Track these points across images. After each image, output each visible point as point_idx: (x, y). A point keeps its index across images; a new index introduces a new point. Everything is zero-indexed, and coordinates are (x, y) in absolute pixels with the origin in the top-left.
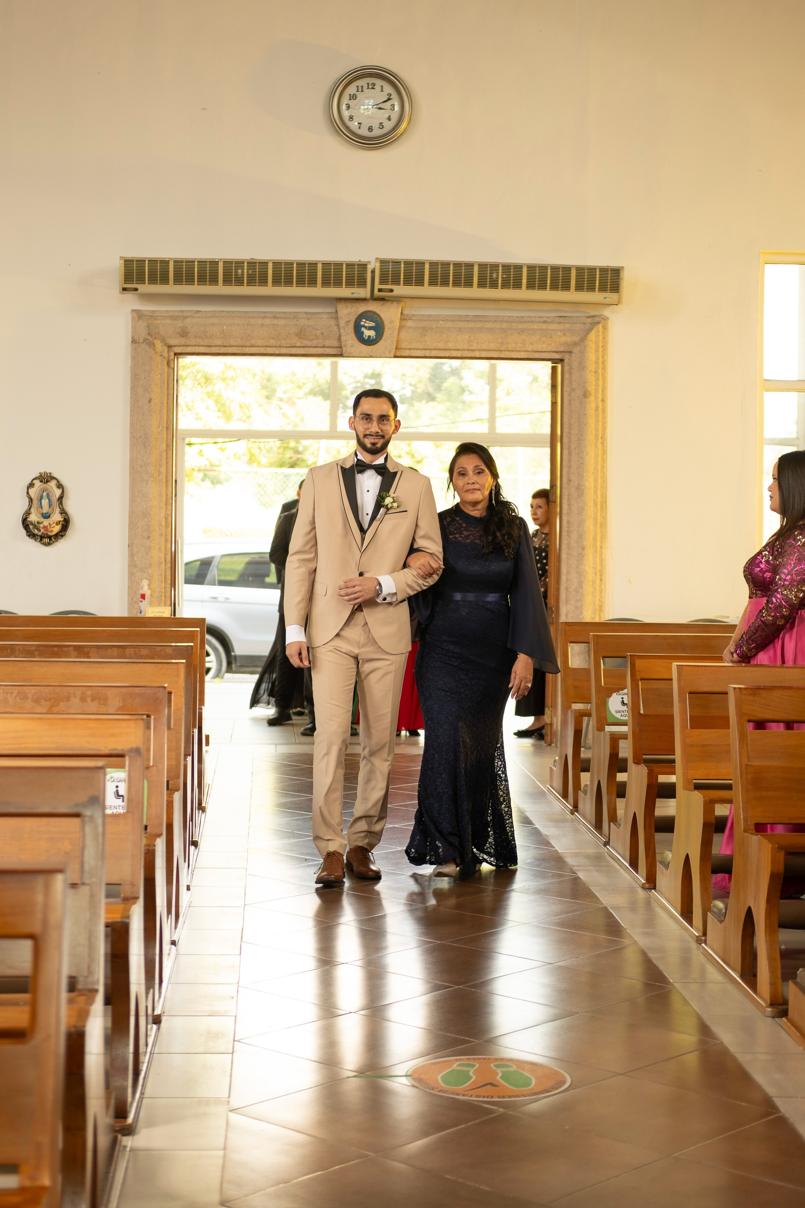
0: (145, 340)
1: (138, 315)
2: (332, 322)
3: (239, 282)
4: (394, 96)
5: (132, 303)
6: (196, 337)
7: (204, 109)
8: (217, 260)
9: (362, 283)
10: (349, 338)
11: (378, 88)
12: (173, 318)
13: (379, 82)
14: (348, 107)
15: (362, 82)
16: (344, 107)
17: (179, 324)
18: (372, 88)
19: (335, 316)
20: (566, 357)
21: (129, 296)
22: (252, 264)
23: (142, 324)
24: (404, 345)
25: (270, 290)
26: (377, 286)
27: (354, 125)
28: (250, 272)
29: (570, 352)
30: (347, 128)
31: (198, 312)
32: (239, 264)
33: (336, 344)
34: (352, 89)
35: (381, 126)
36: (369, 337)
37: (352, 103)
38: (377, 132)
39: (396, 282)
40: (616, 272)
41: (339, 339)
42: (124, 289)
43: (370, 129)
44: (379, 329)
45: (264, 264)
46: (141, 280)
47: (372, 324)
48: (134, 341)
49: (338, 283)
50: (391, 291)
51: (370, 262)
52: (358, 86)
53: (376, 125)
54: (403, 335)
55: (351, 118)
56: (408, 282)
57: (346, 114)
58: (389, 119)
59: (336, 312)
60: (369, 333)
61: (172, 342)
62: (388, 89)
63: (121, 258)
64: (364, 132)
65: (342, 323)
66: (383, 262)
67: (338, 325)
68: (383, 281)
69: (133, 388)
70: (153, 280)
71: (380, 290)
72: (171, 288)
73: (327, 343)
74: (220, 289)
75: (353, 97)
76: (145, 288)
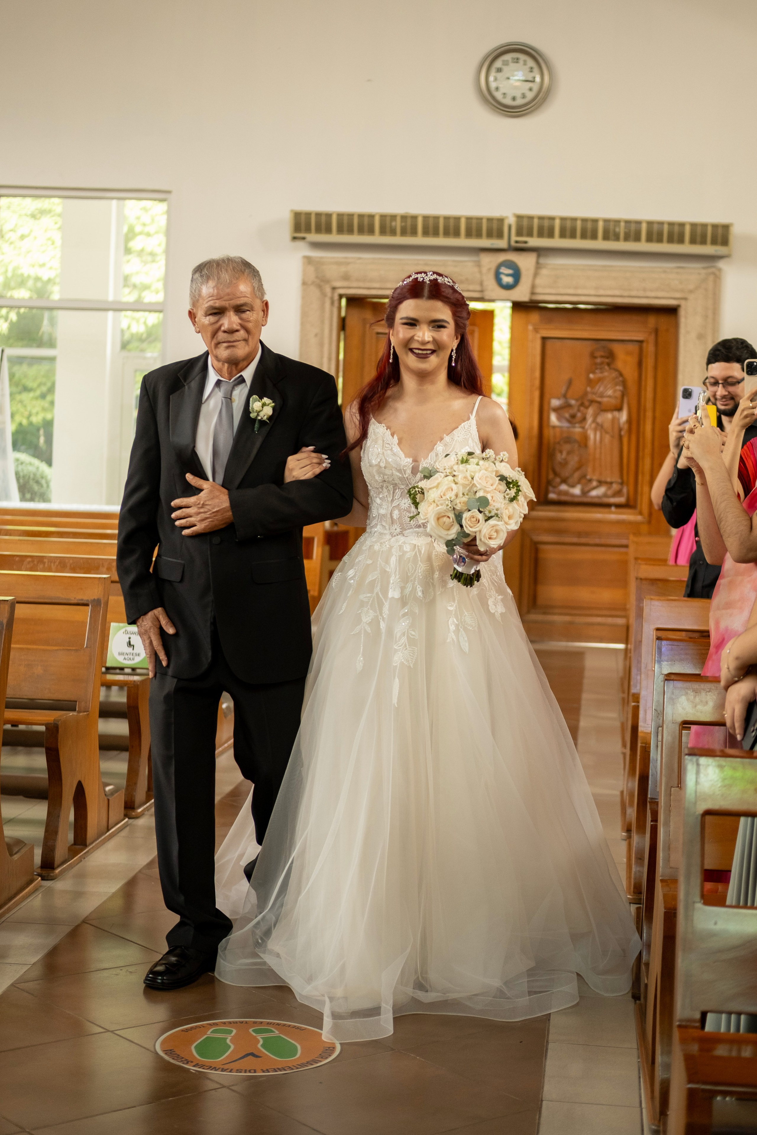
0: (313, 283)
1: (308, 260)
2: (476, 269)
3: (393, 233)
4: (536, 69)
5: (303, 250)
6: (358, 280)
7: (369, 80)
8: (373, 214)
9: (500, 235)
10: (490, 283)
11: (521, 62)
12: (339, 264)
13: (522, 57)
14: (496, 79)
15: (508, 57)
16: (491, 79)
17: (343, 269)
18: (517, 62)
19: (479, 265)
20: (683, 303)
21: (300, 244)
22: (404, 218)
23: (311, 269)
24: (538, 290)
25: (420, 240)
26: (514, 238)
27: (498, 95)
28: (403, 224)
29: (685, 299)
30: (494, 98)
31: (360, 258)
32: (393, 217)
33: (478, 288)
34: (498, 64)
35: (524, 96)
36: (508, 283)
37: (499, 75)
38: (519, 102)
39: (530, 234)
40: (726, 228)
41: (481, 284)
42: (295, 238)
43: (514, 99)
44: (517, 276)
45: (415, 218)
46: (308, 230)
47: (510, 272)
48: (304, 283)
49: (479, 235)
50: (526, 242)
51: (507, 217)
52: (503, 61)
53: (518, 95)
54: (538, 281)
55: (497, 89)
56: (541, 235)
57: (493, 85)
58: (531, 89)
59: (479, 262)
60: (507, 280)
61: (337, 284)
62: (531, 63)
63: (292, 211)
64: (508, 101)
65: (484, 270)
66: (519, 218)
67: (480, 272)
68: (519, 233)
69: (303, 324)
70: (318, 230)
71: (517, 242)
72: (334, 238)
73: (471, 287)
74: (377, 239)
75: (499, 70)
76: (314, 237)
